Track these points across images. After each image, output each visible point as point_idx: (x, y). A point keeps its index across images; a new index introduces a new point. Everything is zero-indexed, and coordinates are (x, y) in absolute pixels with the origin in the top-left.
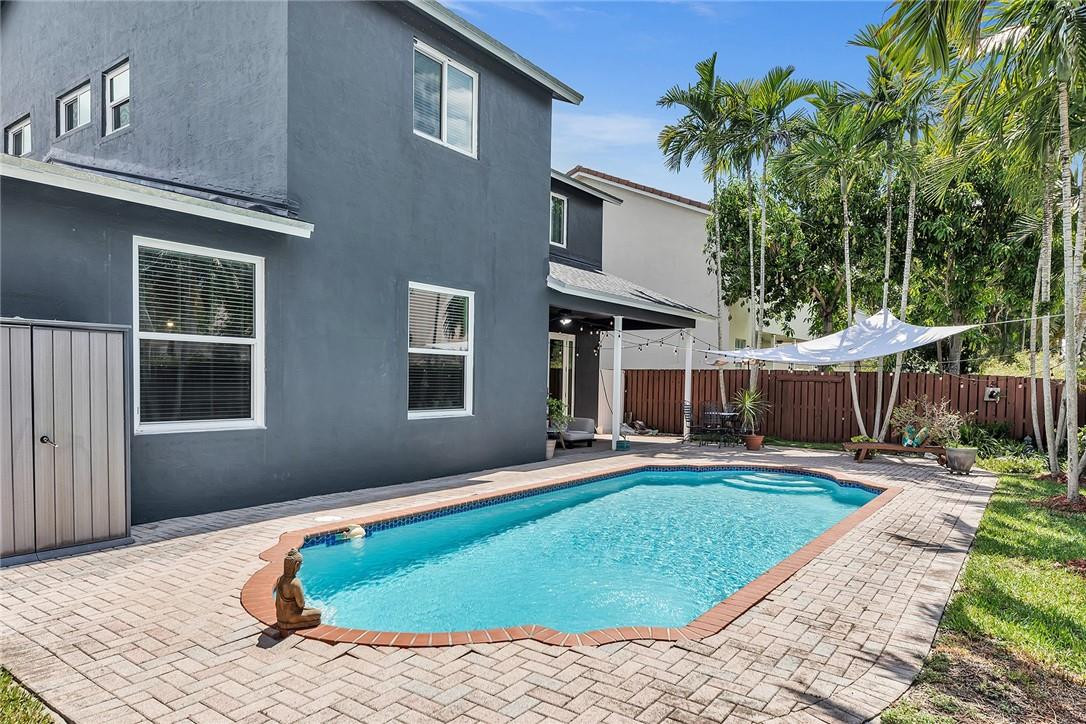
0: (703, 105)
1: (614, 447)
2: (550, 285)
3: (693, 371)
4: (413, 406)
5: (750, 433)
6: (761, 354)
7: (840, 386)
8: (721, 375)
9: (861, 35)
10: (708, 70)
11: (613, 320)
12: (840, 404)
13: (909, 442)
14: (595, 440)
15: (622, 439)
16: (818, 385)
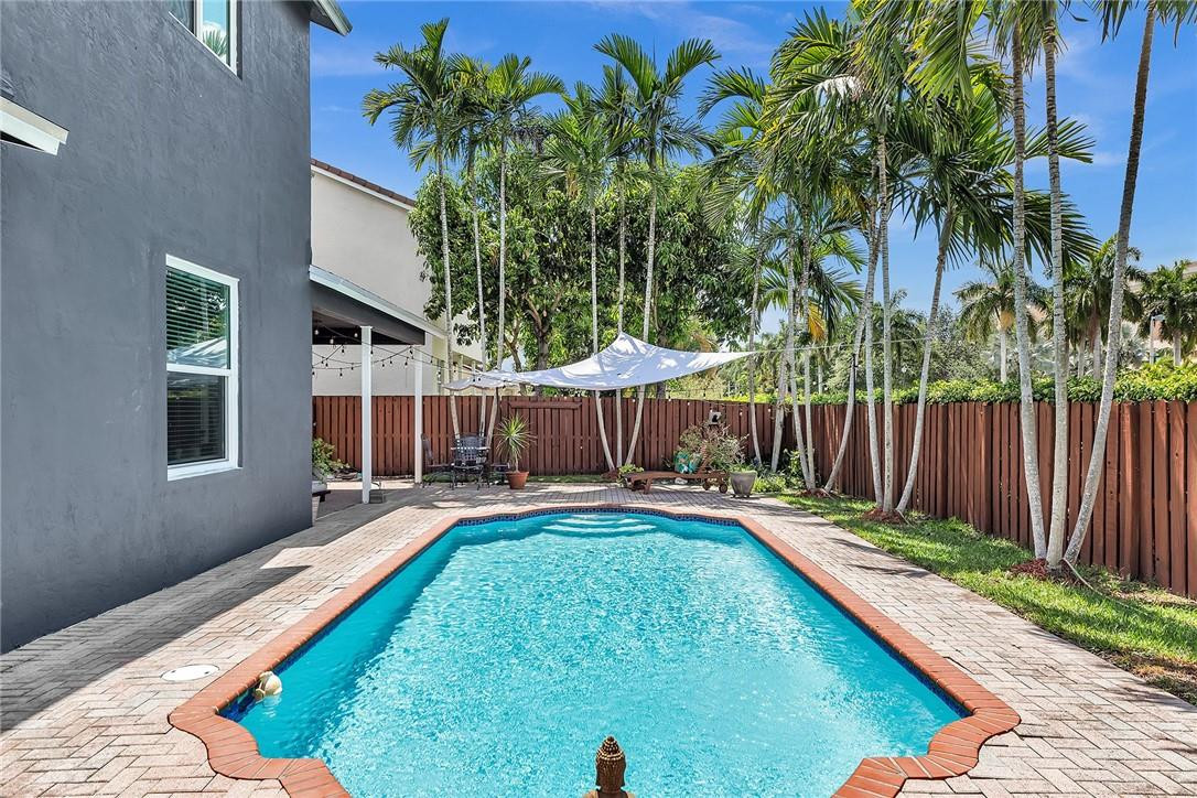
0: (429, 77)
1: (365, 498)
2: (312, 277)
3: (424, 397)
4: (173, 459)
5: (513, 469)
6: (531, 377)
7: (577, 413)
8: (453, 402)
9: (606, 41)
10: (436, 36)
11: (359, 331)
12: (578, 432)
13: (686, 469)
14: (329, 492)
15: (374, 487)
16: (555, 412)
